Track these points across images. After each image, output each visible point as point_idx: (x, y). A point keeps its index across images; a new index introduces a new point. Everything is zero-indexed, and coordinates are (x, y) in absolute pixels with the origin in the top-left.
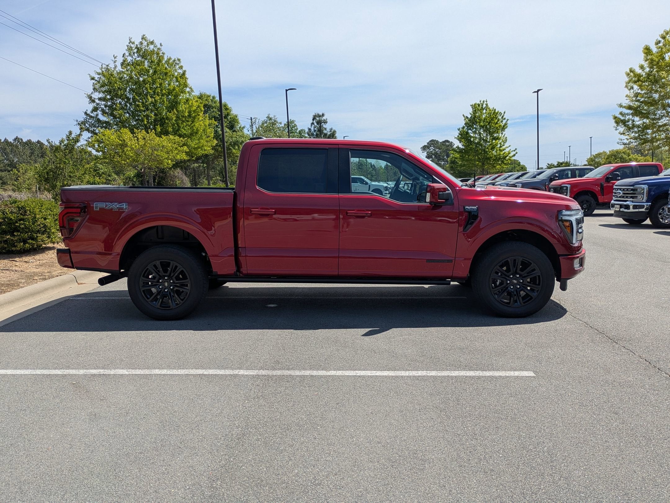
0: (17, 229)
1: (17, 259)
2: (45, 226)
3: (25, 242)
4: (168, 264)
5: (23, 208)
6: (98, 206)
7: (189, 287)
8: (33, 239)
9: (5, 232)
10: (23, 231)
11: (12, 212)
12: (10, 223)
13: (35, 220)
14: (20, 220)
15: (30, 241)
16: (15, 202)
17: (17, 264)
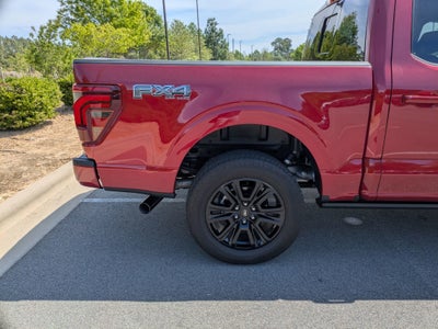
0: (14, 108)
1: (18, 137)
2: (42, 104)
3: (24, 119)
4: (252, 184)
5: (18, 86)
6: (139, 90)
7: (282, 219)
8: (31, 116)
9: (3, 111)
10: (21, 109)
11: (8, 91)
12: (7, 101)
13: (31, 98)
14: (17, 98)
15: (29, 119)
16: (11, 80)
17: (19, 142)
